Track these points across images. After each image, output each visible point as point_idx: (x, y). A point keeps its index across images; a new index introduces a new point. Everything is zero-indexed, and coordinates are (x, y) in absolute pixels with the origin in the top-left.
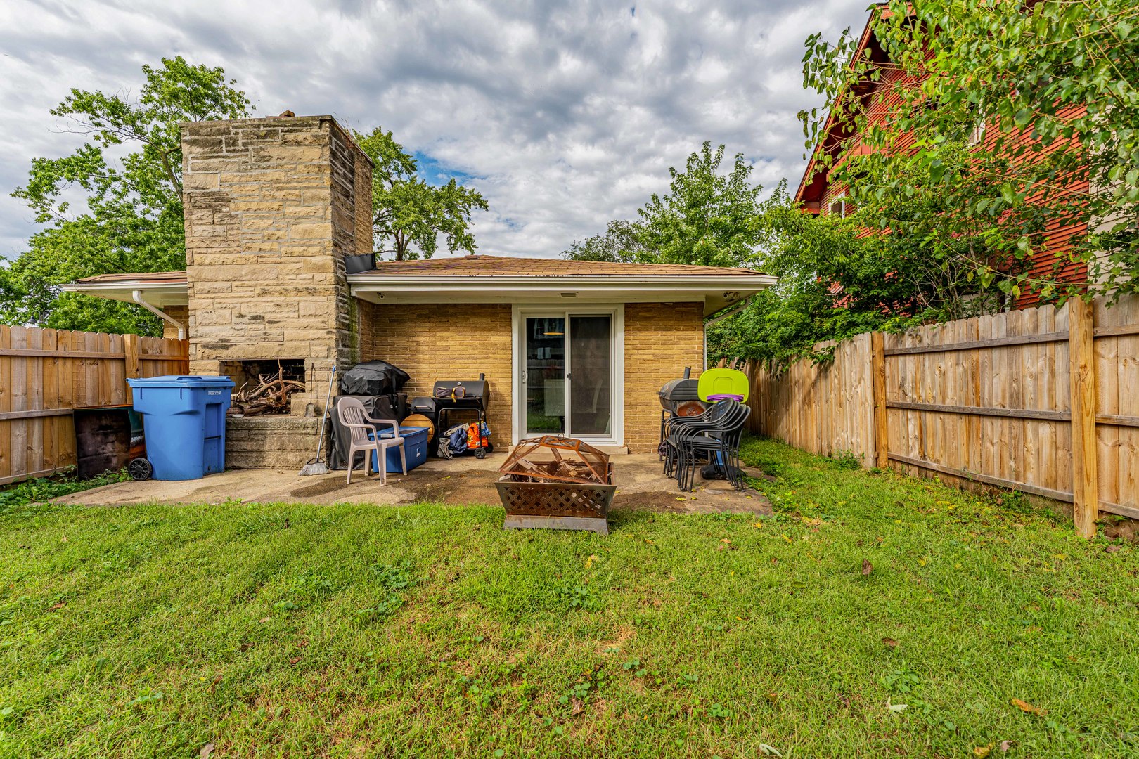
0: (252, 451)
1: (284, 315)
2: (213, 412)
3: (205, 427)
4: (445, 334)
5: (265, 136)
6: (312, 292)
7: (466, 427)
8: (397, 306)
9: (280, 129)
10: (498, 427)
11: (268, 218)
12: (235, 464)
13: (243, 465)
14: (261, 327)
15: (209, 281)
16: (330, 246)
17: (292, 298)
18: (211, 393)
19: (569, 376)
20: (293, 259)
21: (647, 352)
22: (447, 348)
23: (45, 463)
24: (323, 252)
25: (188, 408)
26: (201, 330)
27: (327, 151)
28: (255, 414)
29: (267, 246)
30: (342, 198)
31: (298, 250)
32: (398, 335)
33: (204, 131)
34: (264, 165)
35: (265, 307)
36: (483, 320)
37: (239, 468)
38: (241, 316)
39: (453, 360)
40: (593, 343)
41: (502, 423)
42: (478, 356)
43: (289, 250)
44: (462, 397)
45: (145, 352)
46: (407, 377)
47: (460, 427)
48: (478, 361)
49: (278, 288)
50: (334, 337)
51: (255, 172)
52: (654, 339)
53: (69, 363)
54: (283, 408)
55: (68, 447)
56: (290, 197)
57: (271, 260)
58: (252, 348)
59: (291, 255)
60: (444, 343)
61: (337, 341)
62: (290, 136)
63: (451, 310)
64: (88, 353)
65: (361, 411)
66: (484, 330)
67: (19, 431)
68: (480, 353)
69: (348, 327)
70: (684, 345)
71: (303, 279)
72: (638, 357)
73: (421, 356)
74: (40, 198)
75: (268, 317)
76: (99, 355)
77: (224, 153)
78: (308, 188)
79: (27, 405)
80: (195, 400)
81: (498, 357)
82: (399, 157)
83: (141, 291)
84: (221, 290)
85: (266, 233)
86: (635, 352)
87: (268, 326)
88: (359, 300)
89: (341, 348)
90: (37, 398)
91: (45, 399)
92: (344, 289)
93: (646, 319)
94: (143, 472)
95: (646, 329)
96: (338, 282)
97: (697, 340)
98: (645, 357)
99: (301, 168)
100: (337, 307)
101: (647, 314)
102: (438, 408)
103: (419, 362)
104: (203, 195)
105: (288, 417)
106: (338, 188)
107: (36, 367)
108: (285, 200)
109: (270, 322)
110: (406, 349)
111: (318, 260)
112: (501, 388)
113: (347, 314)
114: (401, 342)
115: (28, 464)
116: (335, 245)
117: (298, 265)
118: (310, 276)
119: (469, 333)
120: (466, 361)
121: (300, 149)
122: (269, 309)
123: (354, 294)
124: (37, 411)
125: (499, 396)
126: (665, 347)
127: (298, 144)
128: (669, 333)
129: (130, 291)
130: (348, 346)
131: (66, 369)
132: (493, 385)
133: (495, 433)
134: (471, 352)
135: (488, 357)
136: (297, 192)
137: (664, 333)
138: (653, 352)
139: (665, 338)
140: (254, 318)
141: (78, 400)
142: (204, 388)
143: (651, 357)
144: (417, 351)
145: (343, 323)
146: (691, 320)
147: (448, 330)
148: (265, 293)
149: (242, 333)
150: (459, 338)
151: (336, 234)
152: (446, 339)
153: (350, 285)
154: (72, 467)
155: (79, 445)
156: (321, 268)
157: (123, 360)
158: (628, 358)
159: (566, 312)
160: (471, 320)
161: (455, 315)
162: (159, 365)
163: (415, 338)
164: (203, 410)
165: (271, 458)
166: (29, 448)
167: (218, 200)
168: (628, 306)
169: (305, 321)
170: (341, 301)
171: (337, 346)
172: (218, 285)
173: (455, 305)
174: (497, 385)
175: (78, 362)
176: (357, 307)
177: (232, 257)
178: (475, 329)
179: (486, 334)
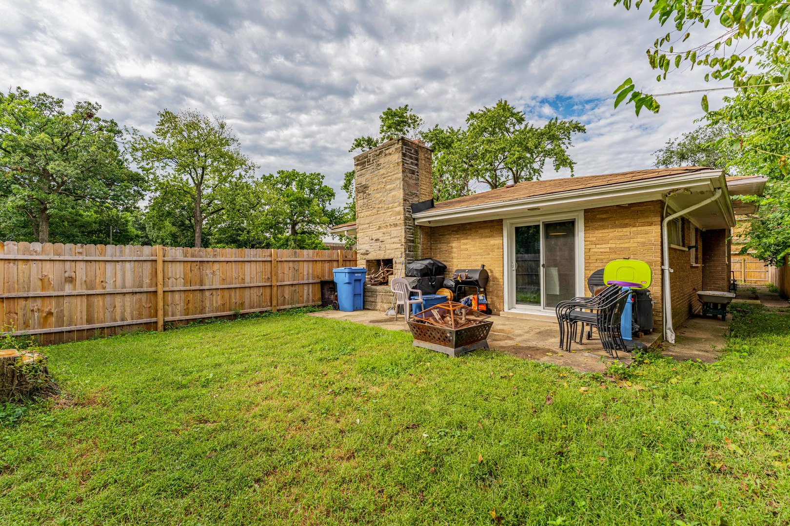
0: (373, 302)
1: (386, 238)
2: (358, 283)
3: (354, 289)
4: (465, 241)
5: (379, 155)
6: (396, 225)
7: (471, 297)
8: (442, 227)
9: (383, 149)
10: (495, 298)
11: (380, 192)
12: (368, 307)
13: (370, 308)
14: (378, 244)
15: (363, 225)
16: (402, 201)
17: (389, 229)
18: (356, 275)
19: (543, 266)
20: (389, 210)
21: (604, 246)
22: (467, 249)
23: (313, 301)
24: (399, 205)
25: (347, 281)
26: (361, 247)
27: (401, 154)
28: (376, 285)
29: (380, 206)
30: (410, 175)
31: (390, 206)
32: (443, 243)
33: (361, 158)
34: (379, 168)
35: (379, 235)
36: (486, 231)
37: (369, 309)
38: (372, 239)
39: (469, 256)
40: (561, 241)
41: (498, 296)
42: (483, 254)
43: (388, 206)
44: (464, 279)
45: (346, 257)
46: (445, 267)
47: (468, 297)
48: (483, 257)
49: (384, 225)
50: (403, 247)
51: (376, 172)
52: (611, 235)
53: (320, 262)
54: (385, 283)
55: (319, 295)
56: (388, 181)
57: (382, 212)
58: (375, 254)
59: (388, 208)
60: (465, 247)
61: (405, 249)
62: (387, 152)
63: (468, 227)
64: (326, 258)
65: (406, 285)
66: (486, 237)
67: (306, 288)
68: (484, 252)
69: (413, 241)
70: (641, 239)
71: (392, 220)
72: (596, 250)
73: (454, 255)
74: (348, 189)
75: (381, 239)
76: (330, 259)
77: (367, 166)
78: (394, 175)
79: (308, 279)
80: (350, 278)
81: (495, 254)
82: (513, 115)
83: (347, 231)
84: (366, 228)
85: (380, 199)
86: (594, 246)
87: (381, 243)
88: (420, 226)
89: (407, 252)
90: (311, 276)
91: (313, 277)
92: (410, 222)
93: (603, 220)
94: (337, 308)
95: (603, 227)
96: (406, 219)
97: (654, 234)
98: (602, 250)
99: (391, 166)
100: (405, 232)
101: (604, 216)
102: (456, 285)
103: (452, 258)
104: (361, 187)
105: (387, 286)
106: (407, 171)
107: (311, 264)
108: (386, 182)
109: (382, 242)
110: (446, 251)
111: (398, 209)
112: (497, 274)
113: (412, 234)
114: (444, 247)
115: (308, 301)
116: (405, 200)
117: (391, 213)
118: (395, 218)
119: (478, 240)
120: (477, 257)
121: (391, 157)
122: (381, 235)
123: (416, 224)
124: (311, 281)
125: (495, 279)
126: (621, 241)
127: (390, 154)
128: (625, 230)
129: (344, 231)
130: (413, 251)
131: (319, 265)
132: (492, 272)
133: (493, 303)
134: (479, 251)
135: (489, 254)
136: (390, 178)
137: (620, 230)
138: (609, 246)
139: (621, 234)
140: (376, 240)
141: (323, 276)
142: (353, 273)
143: (608, 250)
144: (451, 252)
145: (409, 240)
146: (647, 217)
147: (467, 239)
148: (380, 228)
149: (372, 247)
150: (473, 243)
151: (405, 194)
152: (466, 244)
153: (414, 219)
154: (320, 303)
155: (323, 294)
156: (398, 213)
157: (338, 261)
158: (588, 251)
159: (541, 221)
160: (479, 232)
161: (470, 229)
162: (352, 262)
163: (450, 245)
164: (353, 282)
165: (379, 306)
166: (309, 294)
167: (365, 188)
168: (586, 211)
169: (393, 240)
170: (407, 228)
171: (405, 251)
172: (365, 226)
173: (470, 223)
174: (494, 272)
175: (323, 262)
176: (419, 230)
177: (369, 213)
178: (482, 237)
179: (488, 239)
